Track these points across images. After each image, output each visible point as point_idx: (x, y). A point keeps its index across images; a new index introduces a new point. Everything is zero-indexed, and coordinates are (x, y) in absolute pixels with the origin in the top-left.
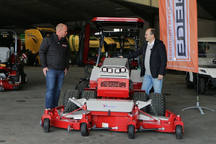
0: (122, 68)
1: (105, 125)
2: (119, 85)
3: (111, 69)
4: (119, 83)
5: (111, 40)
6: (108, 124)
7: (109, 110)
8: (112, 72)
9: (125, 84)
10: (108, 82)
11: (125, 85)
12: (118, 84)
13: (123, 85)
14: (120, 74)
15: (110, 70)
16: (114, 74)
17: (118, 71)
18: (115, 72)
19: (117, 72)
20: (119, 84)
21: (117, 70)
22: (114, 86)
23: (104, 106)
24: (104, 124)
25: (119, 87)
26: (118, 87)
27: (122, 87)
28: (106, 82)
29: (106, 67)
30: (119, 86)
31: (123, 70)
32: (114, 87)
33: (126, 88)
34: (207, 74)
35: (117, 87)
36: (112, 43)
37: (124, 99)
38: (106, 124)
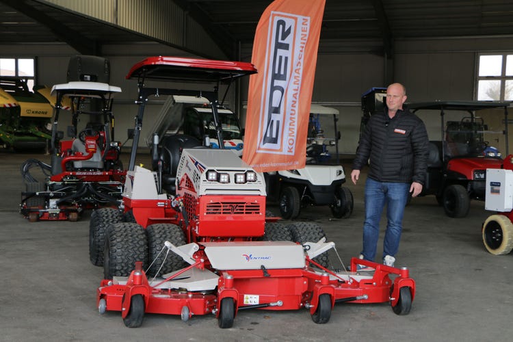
0: (248, 171)
1: (250, 299)
2: (246, 210)
3: (226, 174)
4: (245, 205)
5: (5, 97)
6: (258, 297)
7: (263, 267)
8: (229, 182)
9: (259, 206)
10: (223, 203)
11: (259, 210)
12: (243, 206)
13: (254, 208)
14: (246, 186)
15: (224, 178)
16: (232, 185)
17: (241, 178)
18: (236, 182)
19: (238, 180)
20: (245, 208)
21: (238, 177)
22: (235, 211)
23: (248, 258)
24: (249, 296)
25: (246, 213)
26: (243, 213)
27: (251, 213)
28: (218, 203)
29: (213, 171)
30: (244, 211)
31: (251, 176)
32: (235, 213)
33: (260, 216)
34: (302, 177)
35: (242, 215)
36: (10, 104)
37: (249, 240)
38: (253, 296)
